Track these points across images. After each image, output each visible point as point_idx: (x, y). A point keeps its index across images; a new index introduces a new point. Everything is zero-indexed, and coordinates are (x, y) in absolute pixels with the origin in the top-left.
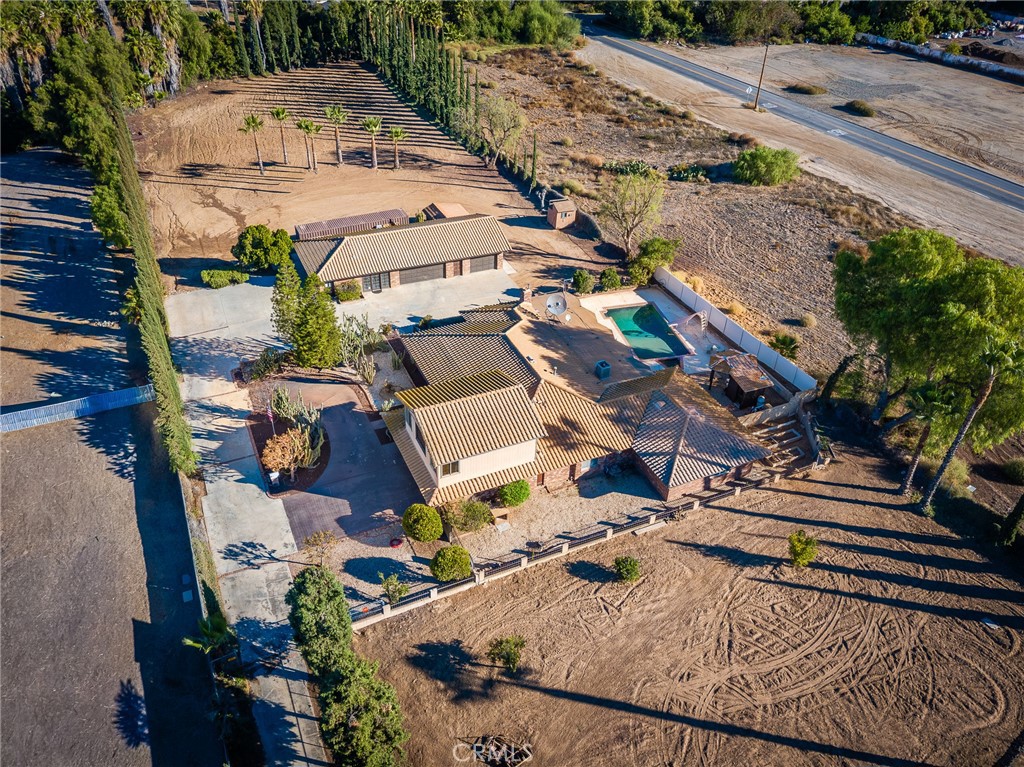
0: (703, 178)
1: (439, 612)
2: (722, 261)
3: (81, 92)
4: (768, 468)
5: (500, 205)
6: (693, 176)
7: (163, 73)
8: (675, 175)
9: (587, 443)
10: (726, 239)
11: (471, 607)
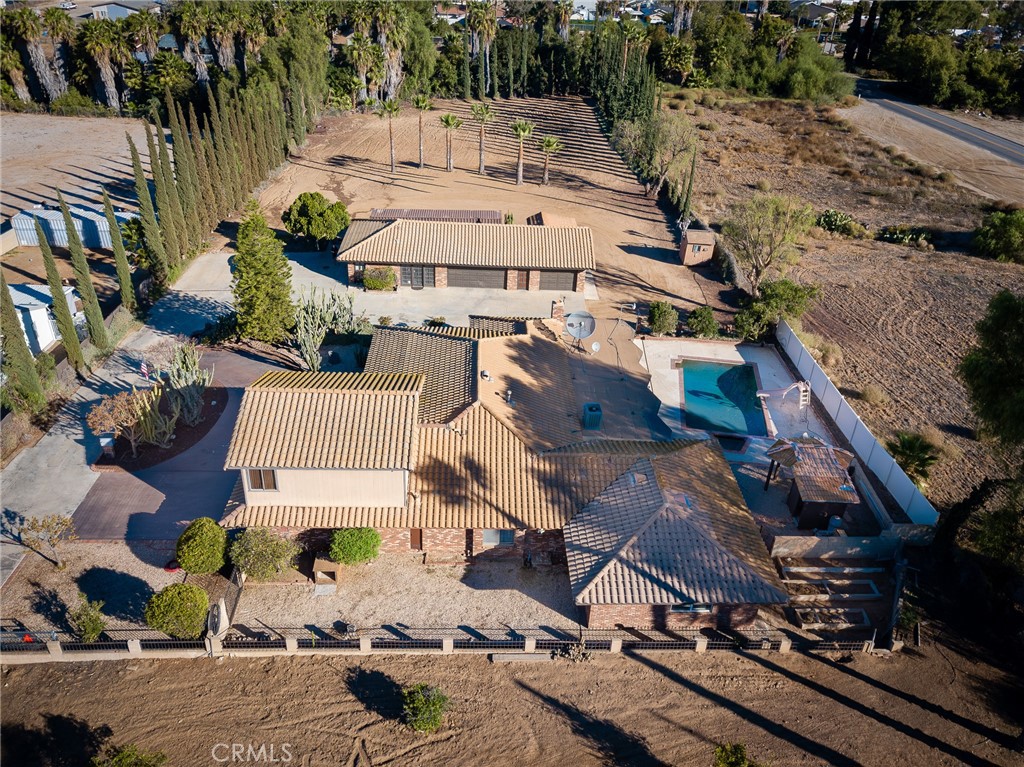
0: (925, 243)
1: (129, 677)
2: (891, 336)
3: (265, 72)
4: (792, 628)
5: (632, 232)
6: (911, 239)
7: (381, 82)
8: (887, 236)
9: (485, 500)
10: (916, 312)
11: (173, 686)
